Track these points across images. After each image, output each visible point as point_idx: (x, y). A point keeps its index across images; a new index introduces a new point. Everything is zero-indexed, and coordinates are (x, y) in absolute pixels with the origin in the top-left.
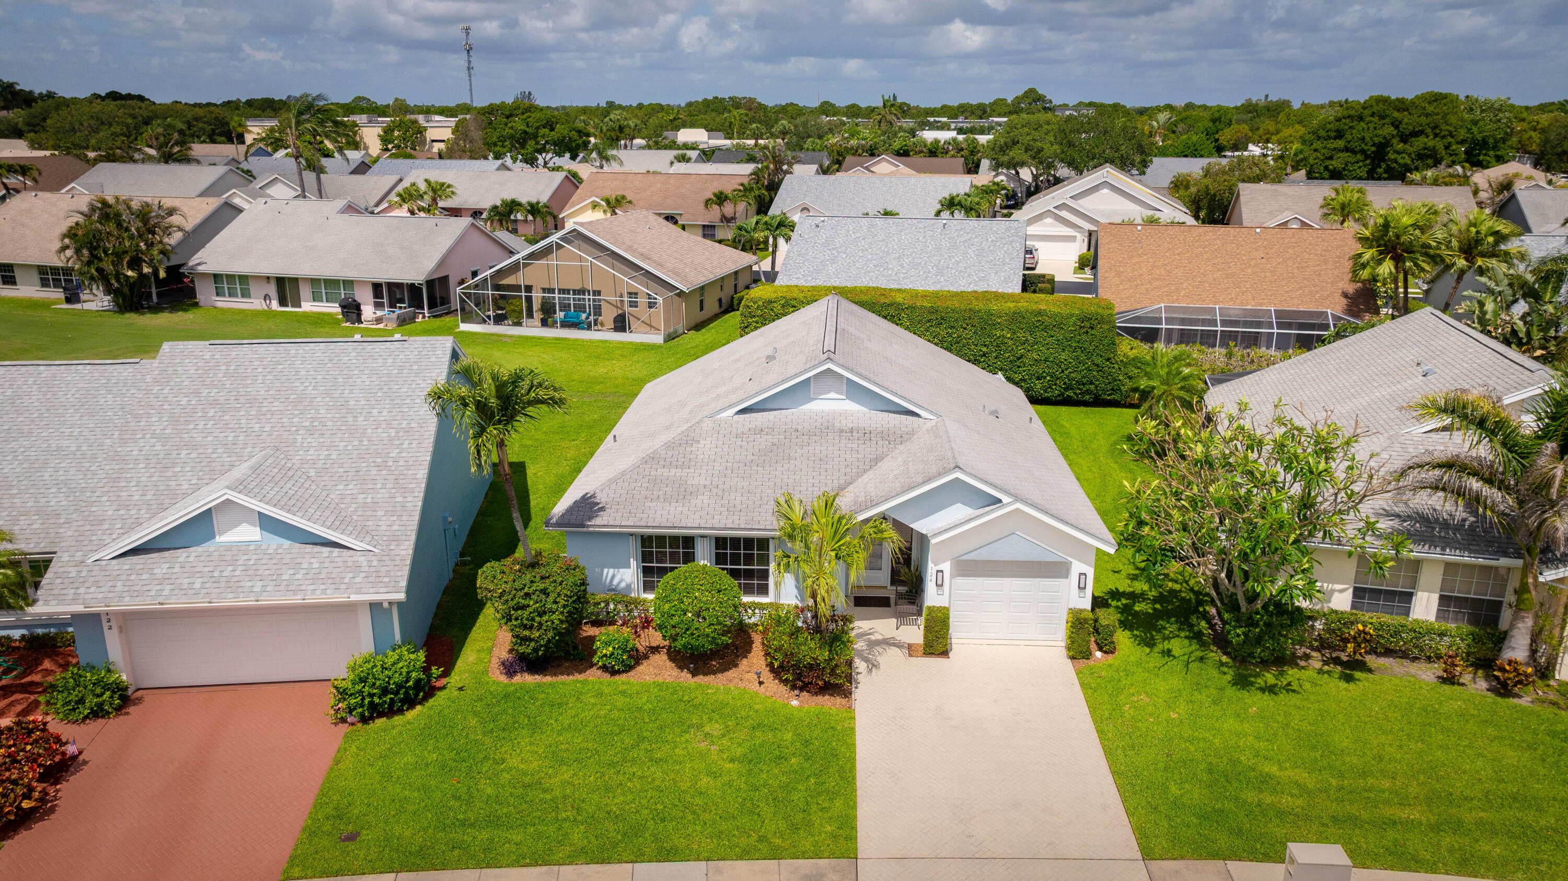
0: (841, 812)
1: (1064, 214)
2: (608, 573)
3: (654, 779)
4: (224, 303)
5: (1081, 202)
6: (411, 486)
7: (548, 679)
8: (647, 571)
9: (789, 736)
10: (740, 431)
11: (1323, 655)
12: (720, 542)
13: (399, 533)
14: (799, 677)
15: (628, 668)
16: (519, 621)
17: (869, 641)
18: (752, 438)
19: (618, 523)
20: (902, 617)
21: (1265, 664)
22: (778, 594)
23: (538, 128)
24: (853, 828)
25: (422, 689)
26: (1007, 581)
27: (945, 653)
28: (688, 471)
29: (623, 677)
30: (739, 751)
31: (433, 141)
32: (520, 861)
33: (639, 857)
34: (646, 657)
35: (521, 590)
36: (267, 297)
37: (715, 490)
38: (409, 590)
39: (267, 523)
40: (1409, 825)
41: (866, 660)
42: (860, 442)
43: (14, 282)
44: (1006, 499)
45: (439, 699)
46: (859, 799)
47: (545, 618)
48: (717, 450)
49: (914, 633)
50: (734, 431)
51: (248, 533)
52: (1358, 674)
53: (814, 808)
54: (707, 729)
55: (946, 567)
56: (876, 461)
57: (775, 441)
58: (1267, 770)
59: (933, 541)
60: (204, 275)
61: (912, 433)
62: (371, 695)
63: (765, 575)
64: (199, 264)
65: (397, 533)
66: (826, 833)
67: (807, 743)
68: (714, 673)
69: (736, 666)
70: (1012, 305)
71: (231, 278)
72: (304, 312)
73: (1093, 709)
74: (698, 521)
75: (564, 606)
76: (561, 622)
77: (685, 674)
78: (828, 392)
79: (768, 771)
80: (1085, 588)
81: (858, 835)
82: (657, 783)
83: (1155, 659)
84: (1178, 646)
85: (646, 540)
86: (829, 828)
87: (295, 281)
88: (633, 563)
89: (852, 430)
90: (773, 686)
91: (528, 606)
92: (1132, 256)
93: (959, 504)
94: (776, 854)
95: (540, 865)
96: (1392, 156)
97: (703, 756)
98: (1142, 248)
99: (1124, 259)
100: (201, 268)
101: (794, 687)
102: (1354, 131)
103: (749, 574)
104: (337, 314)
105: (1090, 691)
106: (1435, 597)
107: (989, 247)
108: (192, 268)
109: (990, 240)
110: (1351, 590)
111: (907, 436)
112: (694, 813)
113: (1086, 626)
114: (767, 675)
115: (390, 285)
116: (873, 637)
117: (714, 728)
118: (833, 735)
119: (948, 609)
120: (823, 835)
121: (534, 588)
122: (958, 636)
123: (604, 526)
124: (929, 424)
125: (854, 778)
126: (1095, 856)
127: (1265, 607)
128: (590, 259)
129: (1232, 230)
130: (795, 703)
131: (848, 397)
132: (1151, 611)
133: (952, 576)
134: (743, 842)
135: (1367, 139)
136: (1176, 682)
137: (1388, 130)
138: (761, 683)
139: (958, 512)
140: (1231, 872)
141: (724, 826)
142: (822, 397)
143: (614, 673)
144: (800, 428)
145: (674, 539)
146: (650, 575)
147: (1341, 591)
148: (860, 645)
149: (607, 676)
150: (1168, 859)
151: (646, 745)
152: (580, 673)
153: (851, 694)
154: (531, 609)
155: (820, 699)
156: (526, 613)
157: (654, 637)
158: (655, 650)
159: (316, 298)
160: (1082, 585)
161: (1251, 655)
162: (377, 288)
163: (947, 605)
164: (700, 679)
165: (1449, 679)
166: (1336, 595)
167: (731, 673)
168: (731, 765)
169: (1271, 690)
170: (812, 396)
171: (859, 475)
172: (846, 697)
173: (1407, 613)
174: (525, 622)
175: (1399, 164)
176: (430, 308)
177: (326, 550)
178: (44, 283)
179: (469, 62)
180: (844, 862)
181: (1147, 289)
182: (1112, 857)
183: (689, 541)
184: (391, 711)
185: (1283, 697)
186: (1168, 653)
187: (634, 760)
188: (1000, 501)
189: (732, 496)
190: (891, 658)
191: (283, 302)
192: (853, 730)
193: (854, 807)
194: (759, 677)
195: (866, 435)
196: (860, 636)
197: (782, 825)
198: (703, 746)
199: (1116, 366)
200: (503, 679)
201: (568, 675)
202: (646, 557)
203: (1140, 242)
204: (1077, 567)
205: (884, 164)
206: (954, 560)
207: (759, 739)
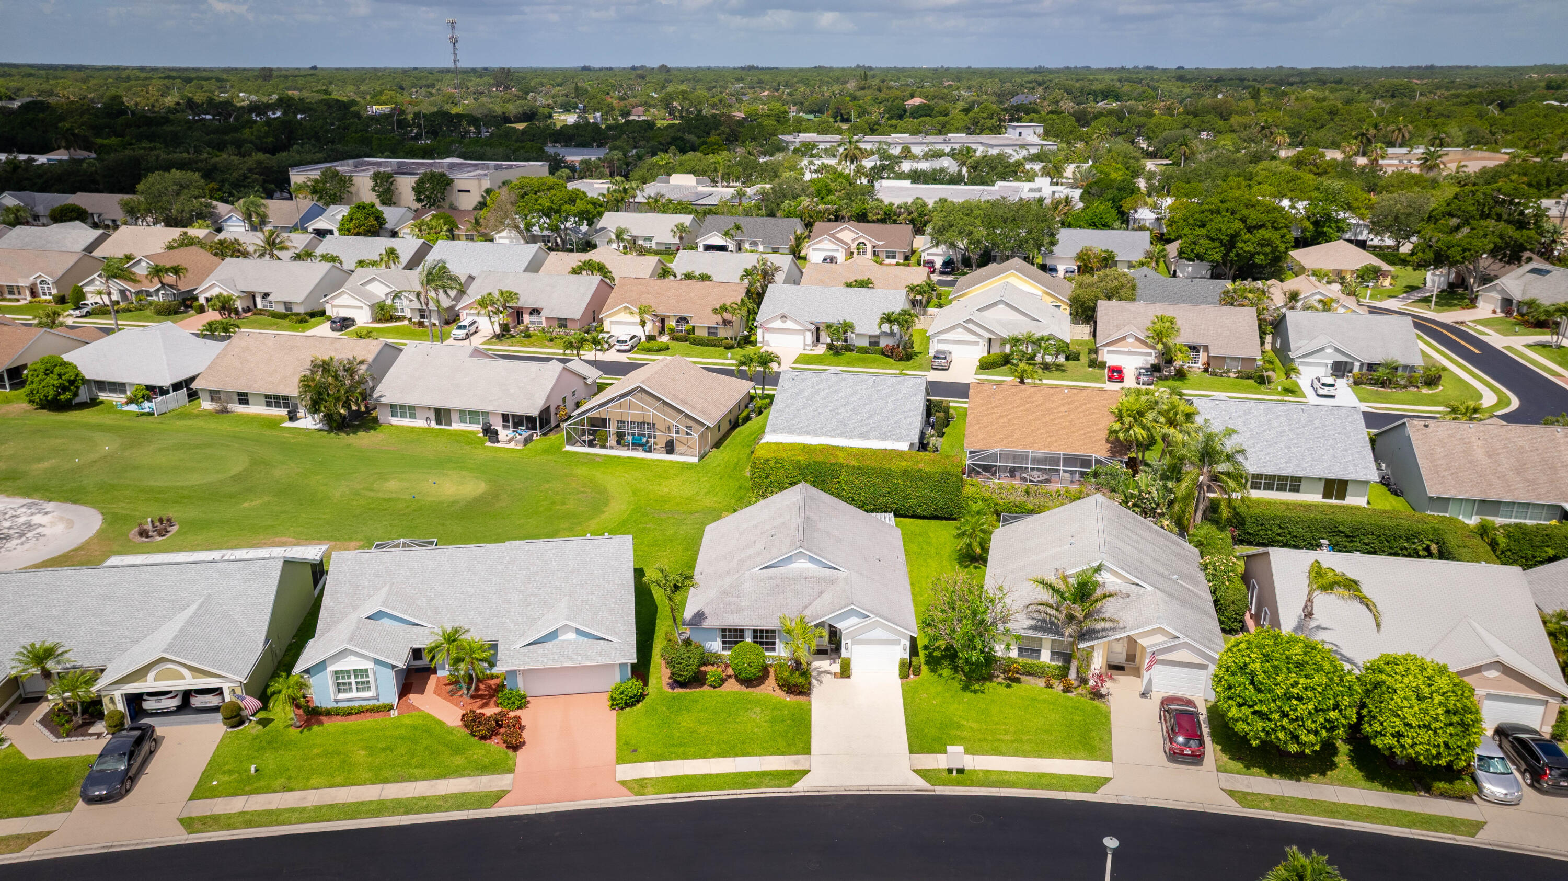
0: (806, 741)
1: (970, 326)
2: (708, 644)
3: (737, 729)
4: (397, 421)
5: (986, 313)
7: (688, 690)
8: (724, 642)
9: (786, 712)
11: (1002, 676)
12: (755, 631)
14: (789, 689)
15: (720, 685)
16: (679, 669)
17: (819, 671)
18: (769, 581)
19: (712, 623)
20: (832, 660)
21: (978, 680)
22: (780, 652)
24: (810, 745)
26: (875, 647)
27: (849, 677)
28: (740, 598)
29: (718, 689)
30: (767, 718)
31: (460, 191)
32: (695, 758)
33: (736, 755)
34: (726, 680)
35: (680, 657)
36: (427, 419)
37: (752, 609)
38: (638, 658)
39: (579, 632)
40: (1003, 741)
41: (817, 680)
42: (815, 584)
43: (247, 403)
44: (872, 616)
45: (647, 699)
46: (812, 735)
47: (689, 667)
48: (753, 587)
49: (836, 668)
50: (759, 578)
51: (571, 636)
52: (1014, 684)
53: (796, 738)
54: (755, 710)
55: (849, 642)
56: (822, 593)
57: (777, 583)
59: (844, 632)
60: (385, 405)
61: (837, 579)
62: (623, 698)
63: (774, 643)
64: (381, 396)
65: (628, 634)
66: (800, 747)
67: (793, 715)
68: (755, 687)
69: (764, 684)
70: (904, 464)
71: (402, 407)
72: (455, 430)
74: (745, 622)
75: (697, 663)
76: (696, 669)
77: (743, 688)
78: (801, 560)
79: (779, 725)
81: (812, 747)
82: (739, 730)
84: (946, 672)
85: (723, 630)
86: (801, 745)
87: (448, 411)
88: (719, 640)
89: (810, 578)
90: (779, 692)
93: (854, 618)
94: (783, 754)
95: (703, 759)
96: (1240, 245)
97: (754, 721)
98: (994, 402)
99: (983, 410)
100: (383, 400)
101: (787, 693)
102: (1213, 223)
103: (767, 643)
104: (478, 432)
105: (905, 692)
106: (1049, 652)
108: (377, 399)
109: (902, 392)
110: (1018, 649)
111: (835, 581)
112: (753, 740)
113: (907, 664)
114: (777, 688)
115: (514, 416)
116: (820, 669)
117: (757, 710)
118: (803, 712)
119: (851, 657)
121: (685, 656)
122: (855, 667)
123: (707, 624)
124: (845, 575)
125: (811, 727)
126: (893, 753)
128: (651, 410)
130: (788, 699)
131: (809, 562)
132: (938, 656)
133: (852, 646)
134: (772, 750)
135: (1224, 230)
136: (939, 688)
137: (1238, 225)
138: (774, 691)
139: (854, 620)
141: (765, 745)
142: (798, 561)
143: (715, 687)
144: (789, 576)
145: (736, 630)
146: (726, 644)
147: (1013, 650)
148: (815, 673)
149: (713, 688)
151: (732, 716)
152: (702, 687)
153: (810, 695)
154: (684, 664)
155: (798, 697)
156: (682, 666)
157: (730, 671)
158: (730, 676)
159: (462, 421)
160: (904, 650)
161: (974, 677)
162: (505, 417)
164: (750, 690)
165: (1049, 686)
166: (1012, 652)
167: (762, 687)
168: (765, 724)
169: (975, 692)
170: (793, 561)
171: (814, 600)
172: (808, 696)
173: (1039, 658)
174: (675, 667)
175: (1245, 252)
176: (541, 429)
177: (602, 642)
178: (269, 404)
179: (455, 55)
180: (806, 753)
181: (994, 433)
182: (899, 753)
183: (742, 631)
184: (632, 705)
185: (980, 694)
186: (940, 675)
187: (729, 722)
188: (870, 616)
189: (760, 611)
190: (826, 678)
191: (439, 422)
192: (810, 709)
193: (811, 738)
194: (773, 688)
195: (817, 580)
196: (815, 669)
197: (785, 744)
198: (754, 716)
199: (961, 499)
200: (670, 690)
201: (696, 689)
202: (723, 637)
204: (903, 641)
205: (846, 231)
206: (852, 639)
207: (775, 713)
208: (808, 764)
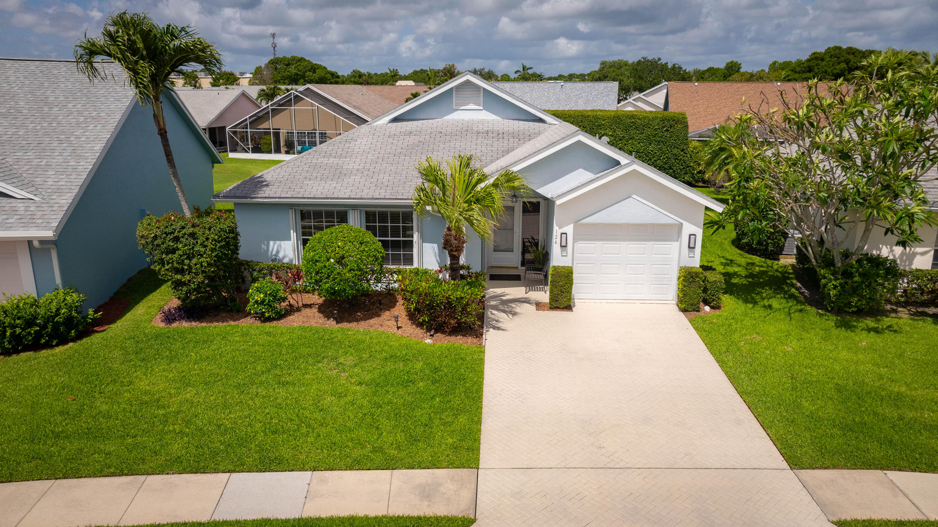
0: (465, 426)
1: (640, 104)
2: (273, 246)
3: (276, 399)
6: (86, 155)
7: (203, 325)
9: (419, 365)
10: (392, 133)
11: (909, 310)
12: (370, 216)
13: (65, 187)
14: (433, 318)
15: (280, 318)
16: (170, 265)
17: (502, 300)
18: (402, 138)
19: (277, 195)
20: (531, 285)
22: (421, 261)
23: (306, 71)
24: (475, 440)
25: (76, 327)
26: (625, 244)
27: (569, 308)
28: (345, 160)
29: (273, 324)
30: (368, 377)
33: (238, 467)
34: (298, 310)
35: (170, 233)
37: (366, 173)
42: (494, 140)
44: (624, 161)
46: (484, 416)
47: (194, 261)
48: (371, 146)
49: (541, 296)
50: (387, 134)
53: (437, 422)
54: (341, 360)
55: (569, 229)
56: (508, 152)
57: (421, 139)
58: (896, 390)
59: (558, 202)
62: (13, 327)
63: (409, 245)
65: (62, 187)
66: (446, 444)
67: (436, 370)
68: (357, 320)
69: (379, 316)
73: (710, 346)
74: (349, 194)
75: (212, 250)
76: (209, 265)
77: (331, 322)
78: (467, 104)
79: (394, 392)
80: (694, 248)
81: (481, 447)
82: (279, 401)
83: (758, 312)
84: (777, 303)
85: (304, 215)
86: (450, 441)
88: (293, 235)
89: (487, 132)
90: (410, 329)
91: (178, 249)
92: (692, 101)
93: (581, 170)
94: (390, 465)
95: (127, 475)
98: (699, 96)
99: (686, 102)
101: (429, 330)
103: (396, 245)
105: (704, 333)
107: (593, 98)
109: (593, 94)
110: (932, 253)
111: (535, 135)
112: (309, 426)
113: (697, 279)
114: (405, 322)
116: (504, 298)
117: (349, 360)
118: (462, 364)
119: (571, 267)
120: (443, 446)
121: (183, 232)
122: (581, 296)
123: (266, 198)
124: (553, 127)
125: (480, 398)
126: (738, 466)
127: (858, 261)
128: (317, 104)
129: (761, 84)
130: (429, 341)
131: (485, 108)
132: (747, 283)
133: (575, 240)
134: (356, 453)
136: (784, 326)
138: (398, 328)
139: (579, 177)
140: (894, 481)
141: (337, 439)
142: (462, 108)
143: (266, 320)
144: (443, 131)
145: (329, 214)
147: (923, 254)
148: (493, 302)
149: (258, 324)
150: (819, 468)
151: (278, 372)
152: (234, 321)
153: (482, 335)
154: (180, 252)
155: (454, 338)
156: (175, 256)
160: (692, 245)
161: (849, 304)
163: (570, 265)
164: (344, 325)
166: (918, 258)
167: (373, 321)
168: (358, 388)
169: (874, 331)
170: (454, 108)
171: (492, 162)
172: (477, 337)
174: (175, 265)
180: (464, 472)
181: (704, 121)
182: (756, 466)
183: (342, 216)
184: (37, 345)
185: (888, 335)
187: (261, 383)
188: (618, 163)
189: (381, 176)
192: (481, 361)
193: (479, 422)
194: (397, 321)
195: (500, 135)
196: (494, 297)
197: (401, 437)
198: (333, 373)
199: (689, 156)
200: (163, 325)
201: (223, 322)
202: (306, 231)
203: (697, 93)
204: (689, 228)
206: (576, 223)
207: (390, 366)
208: (466, 495)
